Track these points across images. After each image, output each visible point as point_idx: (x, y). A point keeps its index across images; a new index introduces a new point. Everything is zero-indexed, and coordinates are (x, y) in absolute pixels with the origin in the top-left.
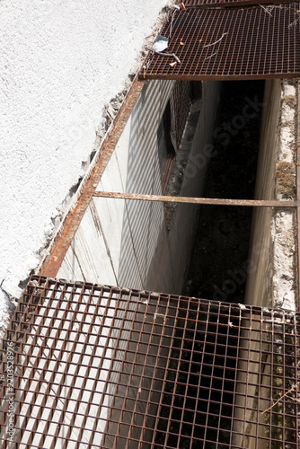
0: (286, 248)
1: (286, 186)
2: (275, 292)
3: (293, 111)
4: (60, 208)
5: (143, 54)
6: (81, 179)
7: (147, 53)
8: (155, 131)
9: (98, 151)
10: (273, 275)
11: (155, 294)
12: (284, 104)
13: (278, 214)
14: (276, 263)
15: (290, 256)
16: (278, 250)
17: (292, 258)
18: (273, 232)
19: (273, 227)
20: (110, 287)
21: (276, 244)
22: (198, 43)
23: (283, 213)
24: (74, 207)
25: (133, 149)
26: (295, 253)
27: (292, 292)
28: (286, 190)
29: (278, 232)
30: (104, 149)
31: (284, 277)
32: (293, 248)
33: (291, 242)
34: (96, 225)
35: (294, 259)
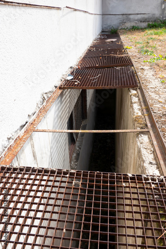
0: (148, 150)
1: (141, 124)
2: (147, 171)
3: (137, 98)
4: (13, 134)
5: (61, 80)
6: (27, 123)
7: (63, 80)
8: (67, 121)
9: (37, 112)
10: (144, 163)
11: (73, 171)
12: (132, 96)
13: (139, 136)
14: (144, 158)
15: (151, 153)
16: (144, 151)
17: (152, 154)
18: (139, 144)
19: (138, 141)
20: (43, 168)
21: (142, 149)
22: (87, 78)
23: (142, 135)
24: (22, 135)
25: (56, 124)
26: (153, 152)
27: (157, 170)
28: (141, 126)
29: (141, 143)
30: (41, 112)
31: (151, 163)
32: (152, 149)
33: (150, 146)
34: (34, 156)
35: (154, 155)
